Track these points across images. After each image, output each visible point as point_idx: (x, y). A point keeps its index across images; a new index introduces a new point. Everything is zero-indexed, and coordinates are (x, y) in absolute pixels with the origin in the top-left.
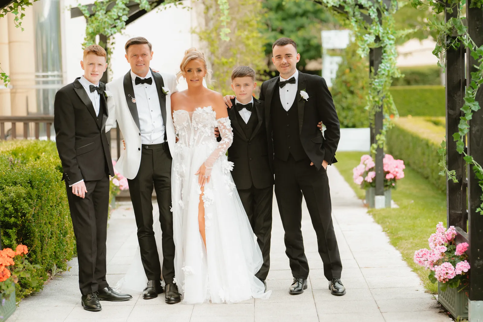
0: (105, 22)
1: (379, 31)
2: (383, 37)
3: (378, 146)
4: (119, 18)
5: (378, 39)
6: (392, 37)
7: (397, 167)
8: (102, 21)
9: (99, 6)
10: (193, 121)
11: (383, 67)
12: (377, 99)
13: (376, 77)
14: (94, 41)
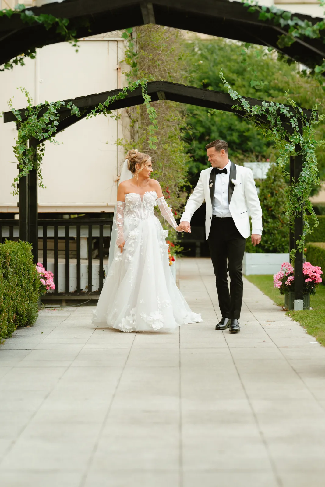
0: (37, 126)
1: (300, 140)
2: (304, 146)
3: (298, 251)
4: (51, 122)
5: (298, 147)
6: (313, 146)
7: (315, 272)
8: (35, 125)
9: (32, 111)
10: (144, 202)
11: (303, 175)
12: (297, 206)
13: (297, 184)
14: (26, 144)
